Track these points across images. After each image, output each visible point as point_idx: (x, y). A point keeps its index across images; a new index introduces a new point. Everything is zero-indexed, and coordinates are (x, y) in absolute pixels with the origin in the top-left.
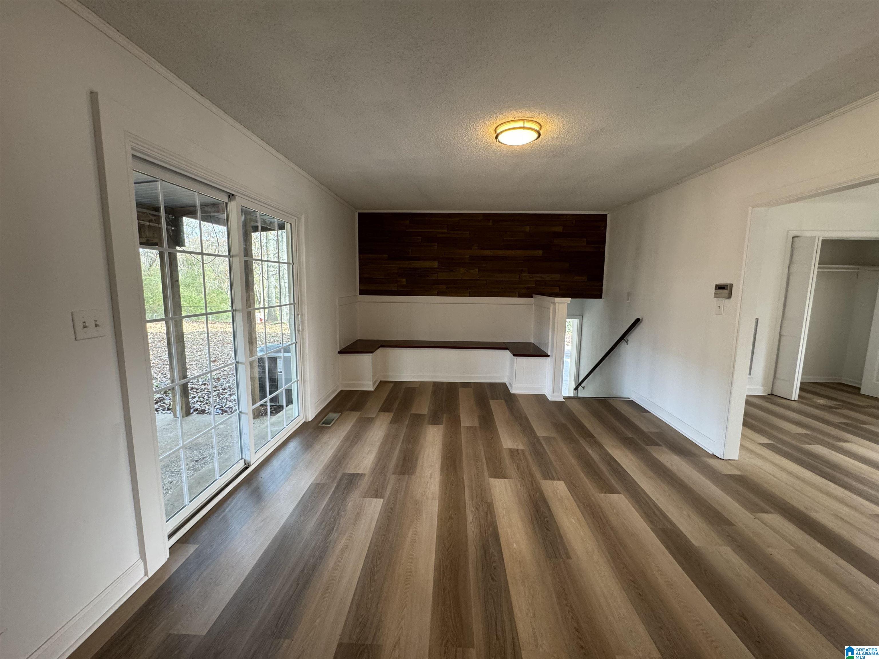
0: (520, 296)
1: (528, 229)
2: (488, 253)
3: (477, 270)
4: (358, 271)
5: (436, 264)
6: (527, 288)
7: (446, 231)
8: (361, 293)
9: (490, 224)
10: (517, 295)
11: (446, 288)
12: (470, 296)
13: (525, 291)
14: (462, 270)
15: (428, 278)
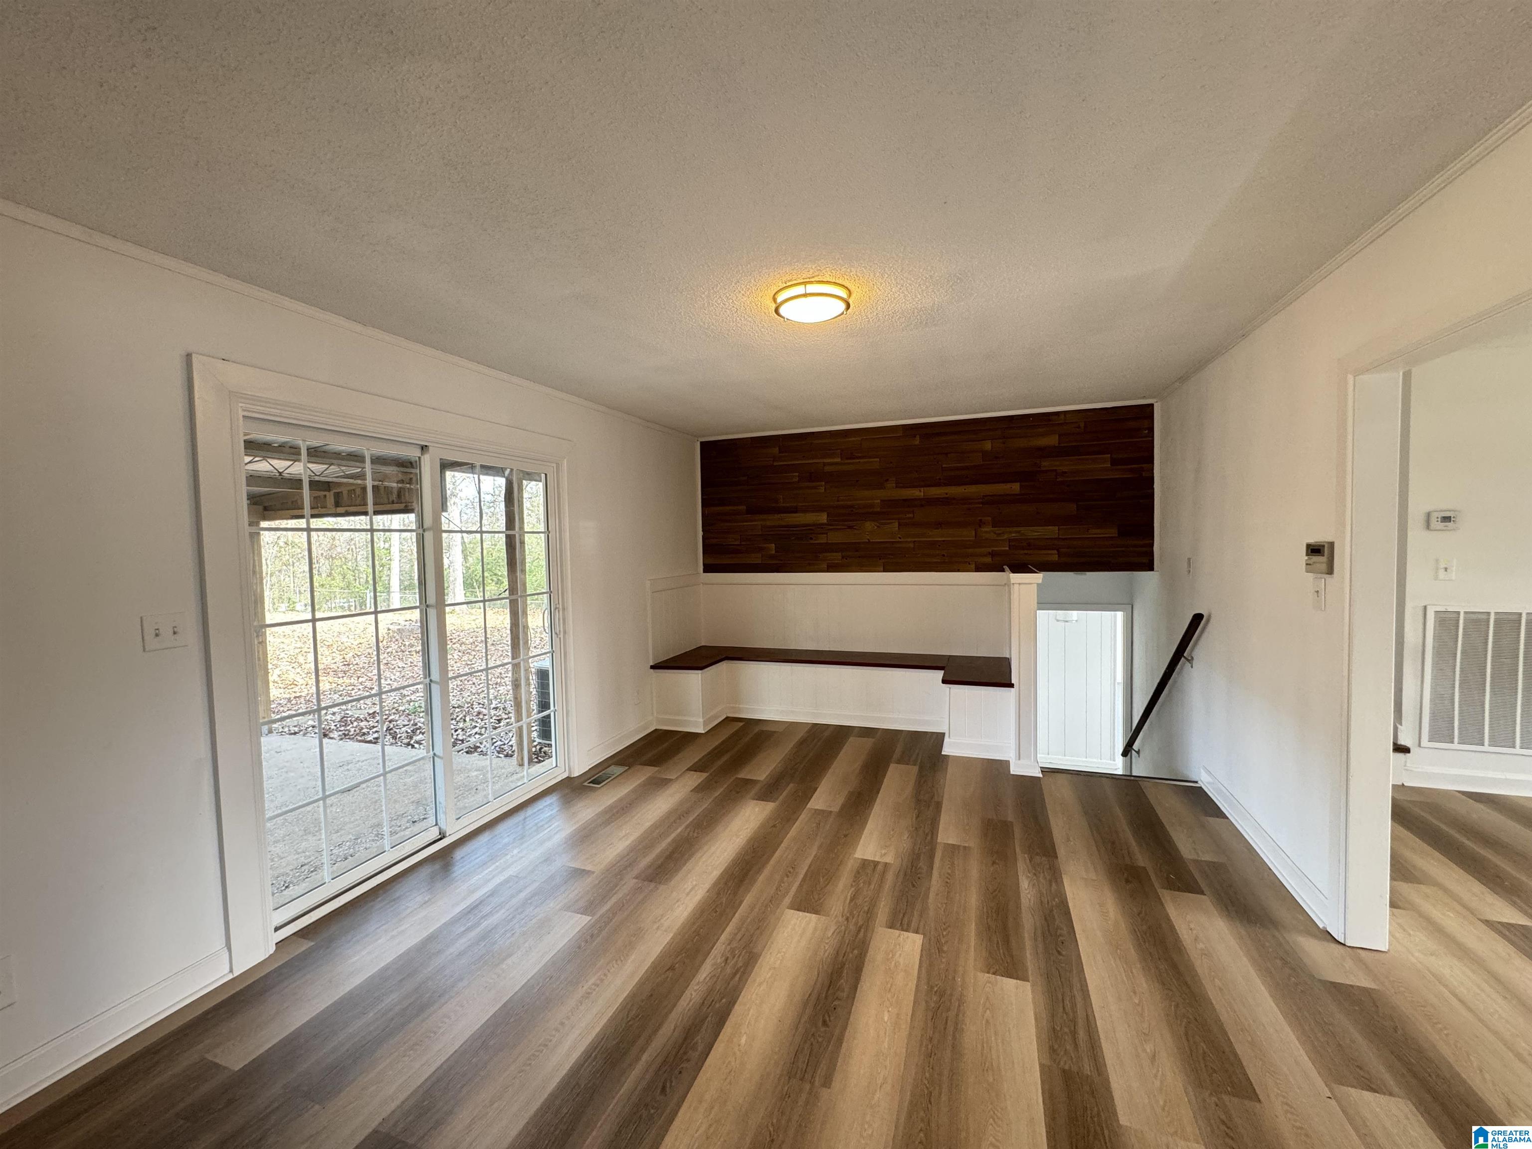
0: (979, 569)
1: (988, 446)
2: (918, 493)
3: (896, 524)
4: (700, 534)
5: (823, 518)
6: (993, 554)
7: (838, 460)
8: (705, 571)
9: (917, 441)
10: (973, 566)
11: (843, 557)
12: (884, 571)
13: (988, 560)
14: (869, 525)
15: (812, 542)
